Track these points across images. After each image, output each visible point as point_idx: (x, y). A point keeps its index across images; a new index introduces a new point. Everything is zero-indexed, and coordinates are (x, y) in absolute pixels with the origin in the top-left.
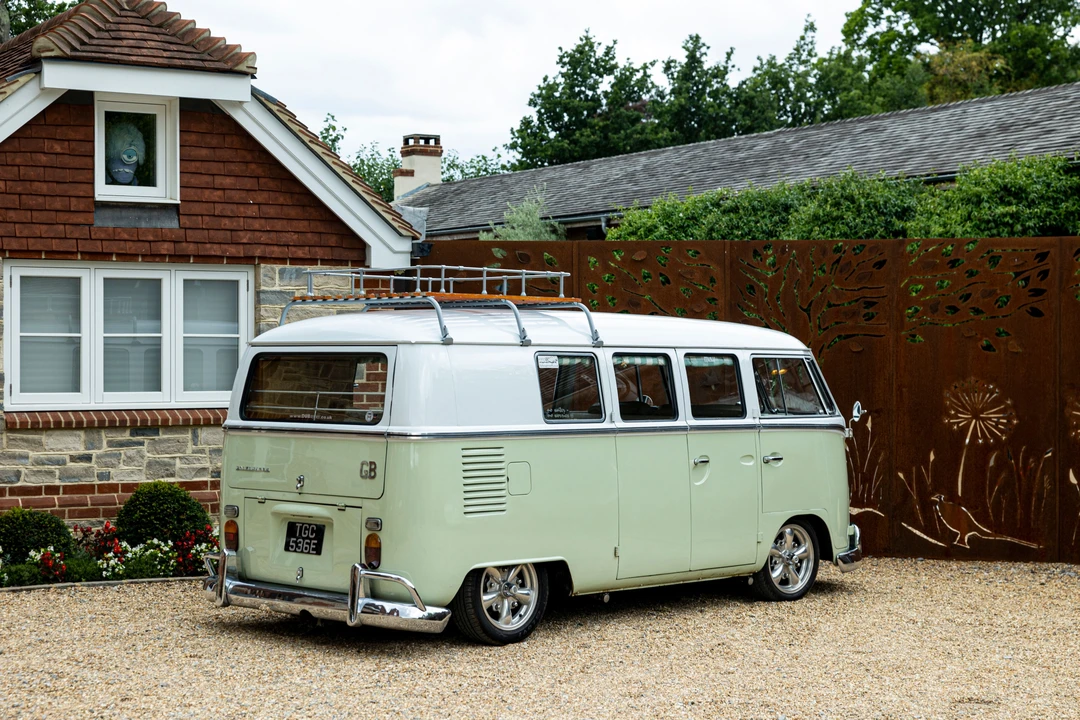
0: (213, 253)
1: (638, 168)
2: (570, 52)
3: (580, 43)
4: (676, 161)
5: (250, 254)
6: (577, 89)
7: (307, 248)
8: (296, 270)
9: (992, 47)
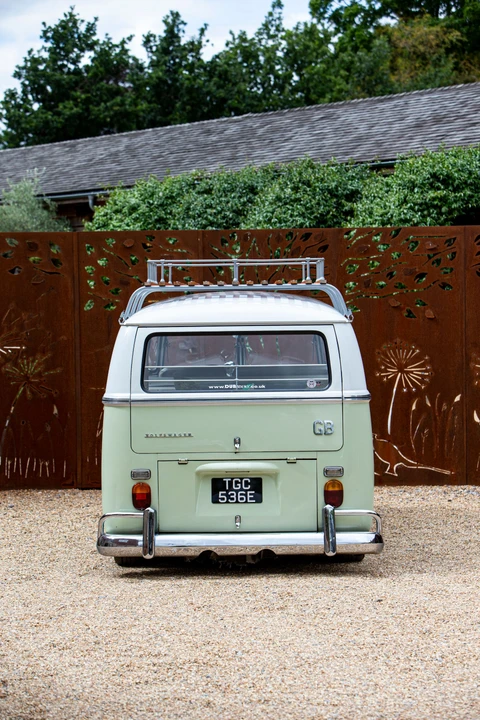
1: (121, 148)
2: (53, 27)
3: (64, 19)
4: (155, 143)
6: (60, 63)
9: (448, 22)
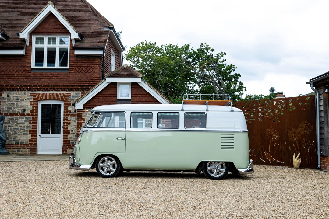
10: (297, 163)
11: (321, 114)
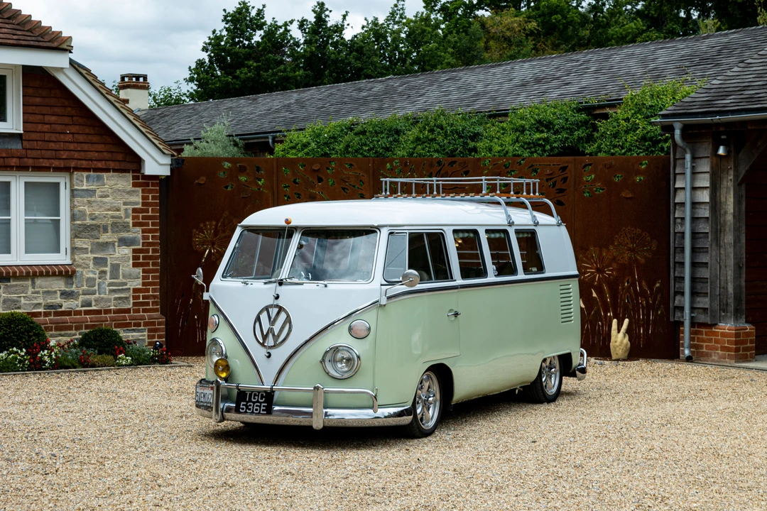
0: (44, 165)
2: (232, 12)
3: (239, 6)
5: (67, 165)
6: (237, 40)
7: (104, 162)
8: (97, 176)
9: (528, 14)
10: (623, 345)
11: (697, 210)
